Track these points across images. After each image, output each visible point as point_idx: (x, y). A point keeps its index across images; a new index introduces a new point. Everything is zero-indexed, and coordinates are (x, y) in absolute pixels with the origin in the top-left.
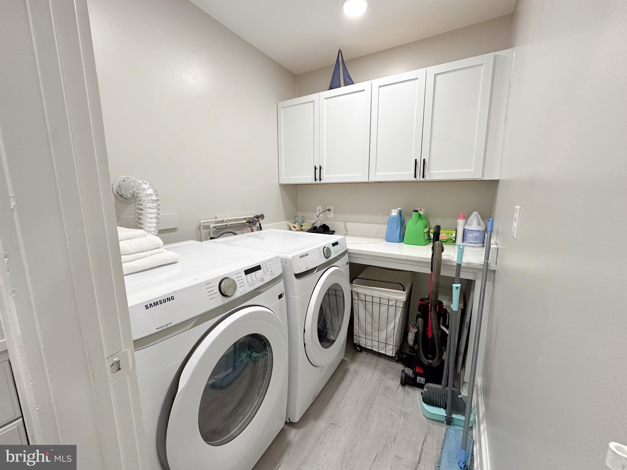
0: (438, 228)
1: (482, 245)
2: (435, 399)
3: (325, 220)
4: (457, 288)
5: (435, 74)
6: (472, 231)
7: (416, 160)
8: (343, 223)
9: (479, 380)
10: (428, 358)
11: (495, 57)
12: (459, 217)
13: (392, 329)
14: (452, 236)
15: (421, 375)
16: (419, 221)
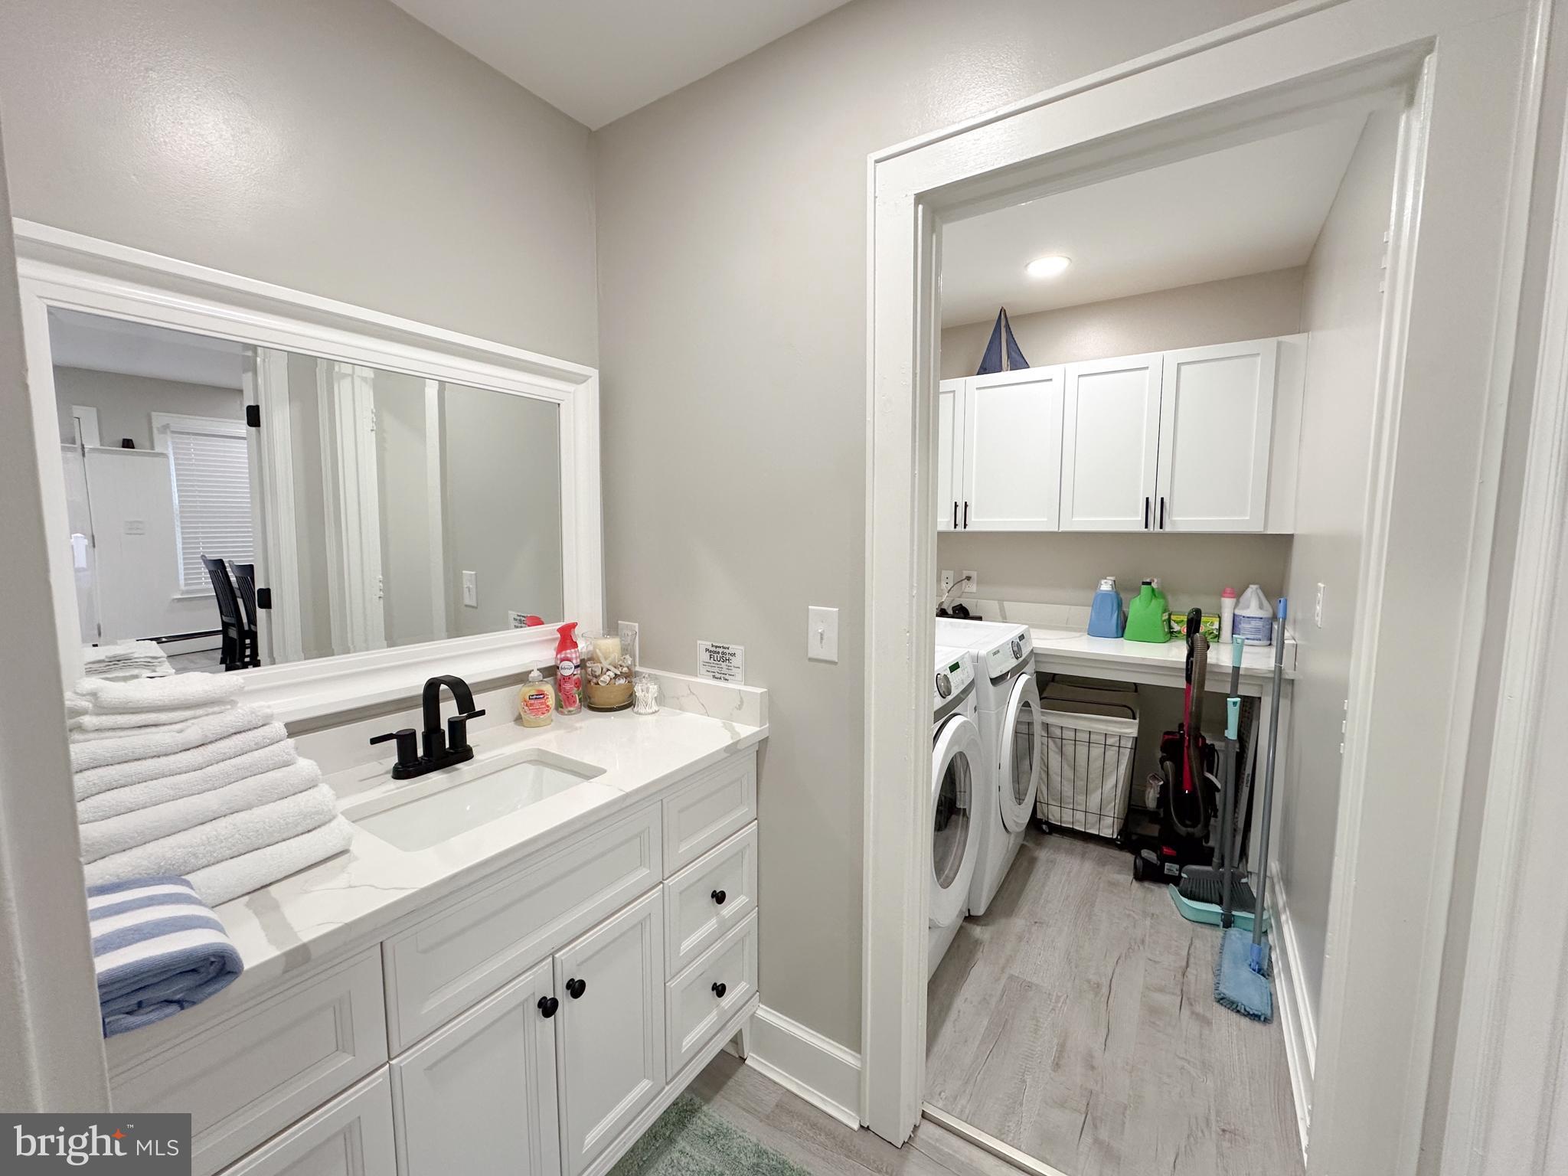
0: (1198, 613)
1: (1269, 642)
2: (1201, 892)
3: (959, 595)
4: (1235, 703)
5: (1178, 364)
6: (1248, 617)
7: (1147, 499)
8: (996, 602)
9: (1274, 866)
10: (1186, 826)
11: (1279, 344)
12: (1223, 594)
13: (1113, 788)
14: (1214, 627)
15: (1172, 860)
16: (1153, 601)
